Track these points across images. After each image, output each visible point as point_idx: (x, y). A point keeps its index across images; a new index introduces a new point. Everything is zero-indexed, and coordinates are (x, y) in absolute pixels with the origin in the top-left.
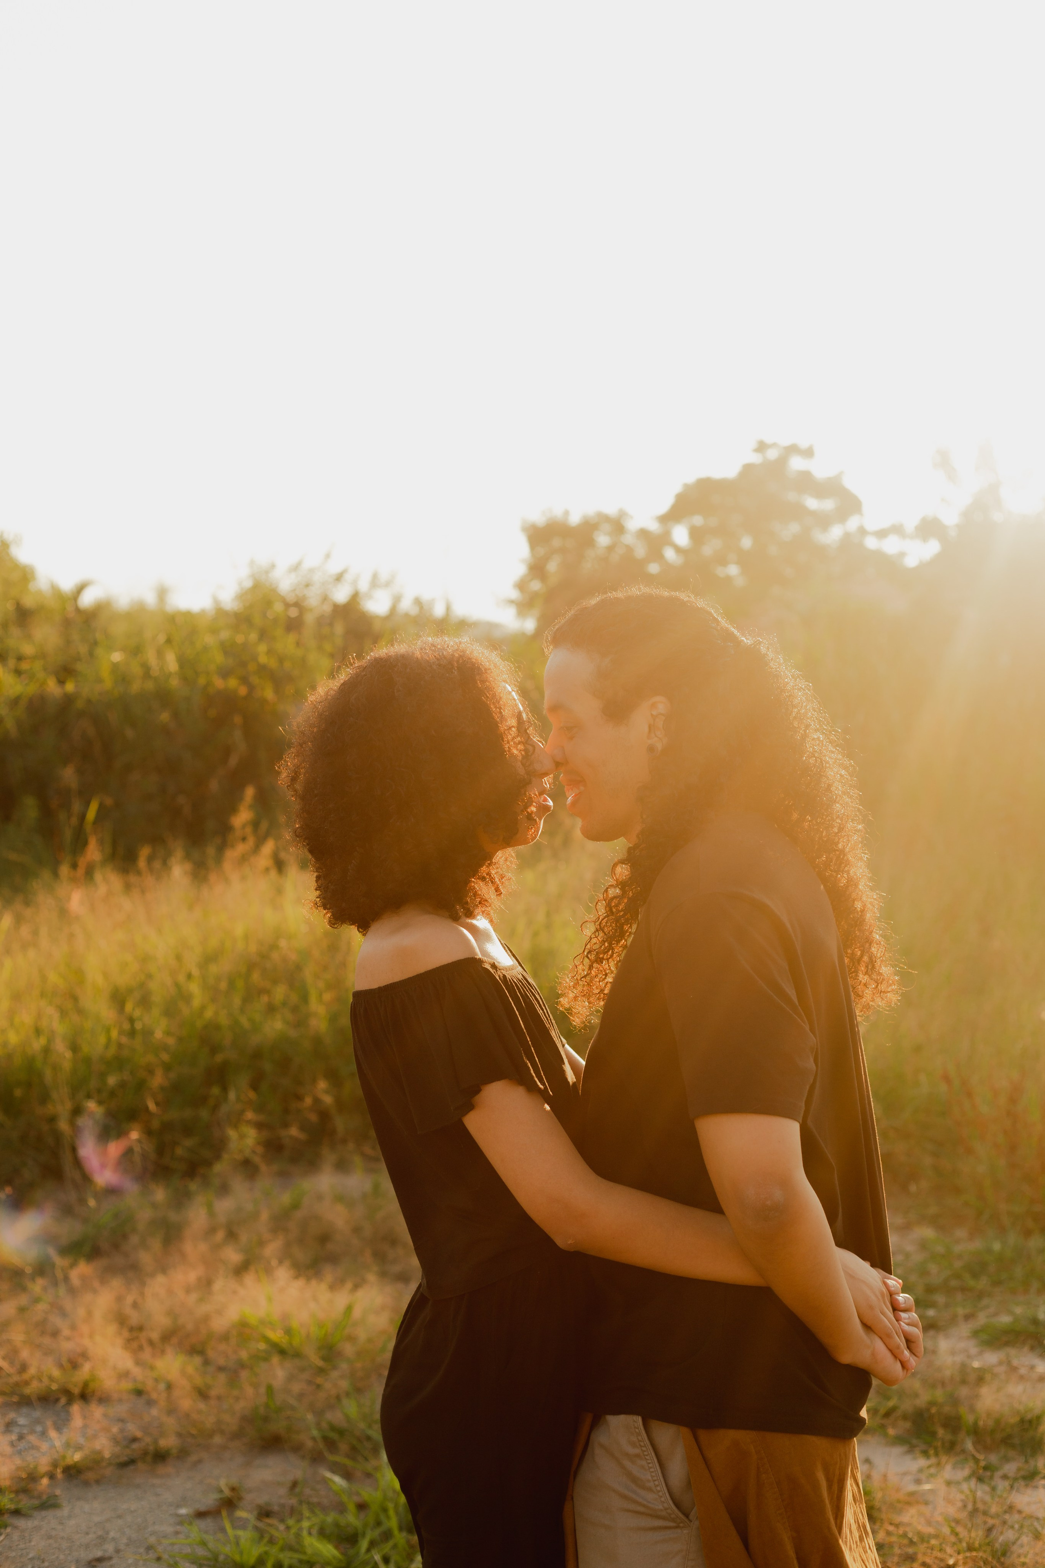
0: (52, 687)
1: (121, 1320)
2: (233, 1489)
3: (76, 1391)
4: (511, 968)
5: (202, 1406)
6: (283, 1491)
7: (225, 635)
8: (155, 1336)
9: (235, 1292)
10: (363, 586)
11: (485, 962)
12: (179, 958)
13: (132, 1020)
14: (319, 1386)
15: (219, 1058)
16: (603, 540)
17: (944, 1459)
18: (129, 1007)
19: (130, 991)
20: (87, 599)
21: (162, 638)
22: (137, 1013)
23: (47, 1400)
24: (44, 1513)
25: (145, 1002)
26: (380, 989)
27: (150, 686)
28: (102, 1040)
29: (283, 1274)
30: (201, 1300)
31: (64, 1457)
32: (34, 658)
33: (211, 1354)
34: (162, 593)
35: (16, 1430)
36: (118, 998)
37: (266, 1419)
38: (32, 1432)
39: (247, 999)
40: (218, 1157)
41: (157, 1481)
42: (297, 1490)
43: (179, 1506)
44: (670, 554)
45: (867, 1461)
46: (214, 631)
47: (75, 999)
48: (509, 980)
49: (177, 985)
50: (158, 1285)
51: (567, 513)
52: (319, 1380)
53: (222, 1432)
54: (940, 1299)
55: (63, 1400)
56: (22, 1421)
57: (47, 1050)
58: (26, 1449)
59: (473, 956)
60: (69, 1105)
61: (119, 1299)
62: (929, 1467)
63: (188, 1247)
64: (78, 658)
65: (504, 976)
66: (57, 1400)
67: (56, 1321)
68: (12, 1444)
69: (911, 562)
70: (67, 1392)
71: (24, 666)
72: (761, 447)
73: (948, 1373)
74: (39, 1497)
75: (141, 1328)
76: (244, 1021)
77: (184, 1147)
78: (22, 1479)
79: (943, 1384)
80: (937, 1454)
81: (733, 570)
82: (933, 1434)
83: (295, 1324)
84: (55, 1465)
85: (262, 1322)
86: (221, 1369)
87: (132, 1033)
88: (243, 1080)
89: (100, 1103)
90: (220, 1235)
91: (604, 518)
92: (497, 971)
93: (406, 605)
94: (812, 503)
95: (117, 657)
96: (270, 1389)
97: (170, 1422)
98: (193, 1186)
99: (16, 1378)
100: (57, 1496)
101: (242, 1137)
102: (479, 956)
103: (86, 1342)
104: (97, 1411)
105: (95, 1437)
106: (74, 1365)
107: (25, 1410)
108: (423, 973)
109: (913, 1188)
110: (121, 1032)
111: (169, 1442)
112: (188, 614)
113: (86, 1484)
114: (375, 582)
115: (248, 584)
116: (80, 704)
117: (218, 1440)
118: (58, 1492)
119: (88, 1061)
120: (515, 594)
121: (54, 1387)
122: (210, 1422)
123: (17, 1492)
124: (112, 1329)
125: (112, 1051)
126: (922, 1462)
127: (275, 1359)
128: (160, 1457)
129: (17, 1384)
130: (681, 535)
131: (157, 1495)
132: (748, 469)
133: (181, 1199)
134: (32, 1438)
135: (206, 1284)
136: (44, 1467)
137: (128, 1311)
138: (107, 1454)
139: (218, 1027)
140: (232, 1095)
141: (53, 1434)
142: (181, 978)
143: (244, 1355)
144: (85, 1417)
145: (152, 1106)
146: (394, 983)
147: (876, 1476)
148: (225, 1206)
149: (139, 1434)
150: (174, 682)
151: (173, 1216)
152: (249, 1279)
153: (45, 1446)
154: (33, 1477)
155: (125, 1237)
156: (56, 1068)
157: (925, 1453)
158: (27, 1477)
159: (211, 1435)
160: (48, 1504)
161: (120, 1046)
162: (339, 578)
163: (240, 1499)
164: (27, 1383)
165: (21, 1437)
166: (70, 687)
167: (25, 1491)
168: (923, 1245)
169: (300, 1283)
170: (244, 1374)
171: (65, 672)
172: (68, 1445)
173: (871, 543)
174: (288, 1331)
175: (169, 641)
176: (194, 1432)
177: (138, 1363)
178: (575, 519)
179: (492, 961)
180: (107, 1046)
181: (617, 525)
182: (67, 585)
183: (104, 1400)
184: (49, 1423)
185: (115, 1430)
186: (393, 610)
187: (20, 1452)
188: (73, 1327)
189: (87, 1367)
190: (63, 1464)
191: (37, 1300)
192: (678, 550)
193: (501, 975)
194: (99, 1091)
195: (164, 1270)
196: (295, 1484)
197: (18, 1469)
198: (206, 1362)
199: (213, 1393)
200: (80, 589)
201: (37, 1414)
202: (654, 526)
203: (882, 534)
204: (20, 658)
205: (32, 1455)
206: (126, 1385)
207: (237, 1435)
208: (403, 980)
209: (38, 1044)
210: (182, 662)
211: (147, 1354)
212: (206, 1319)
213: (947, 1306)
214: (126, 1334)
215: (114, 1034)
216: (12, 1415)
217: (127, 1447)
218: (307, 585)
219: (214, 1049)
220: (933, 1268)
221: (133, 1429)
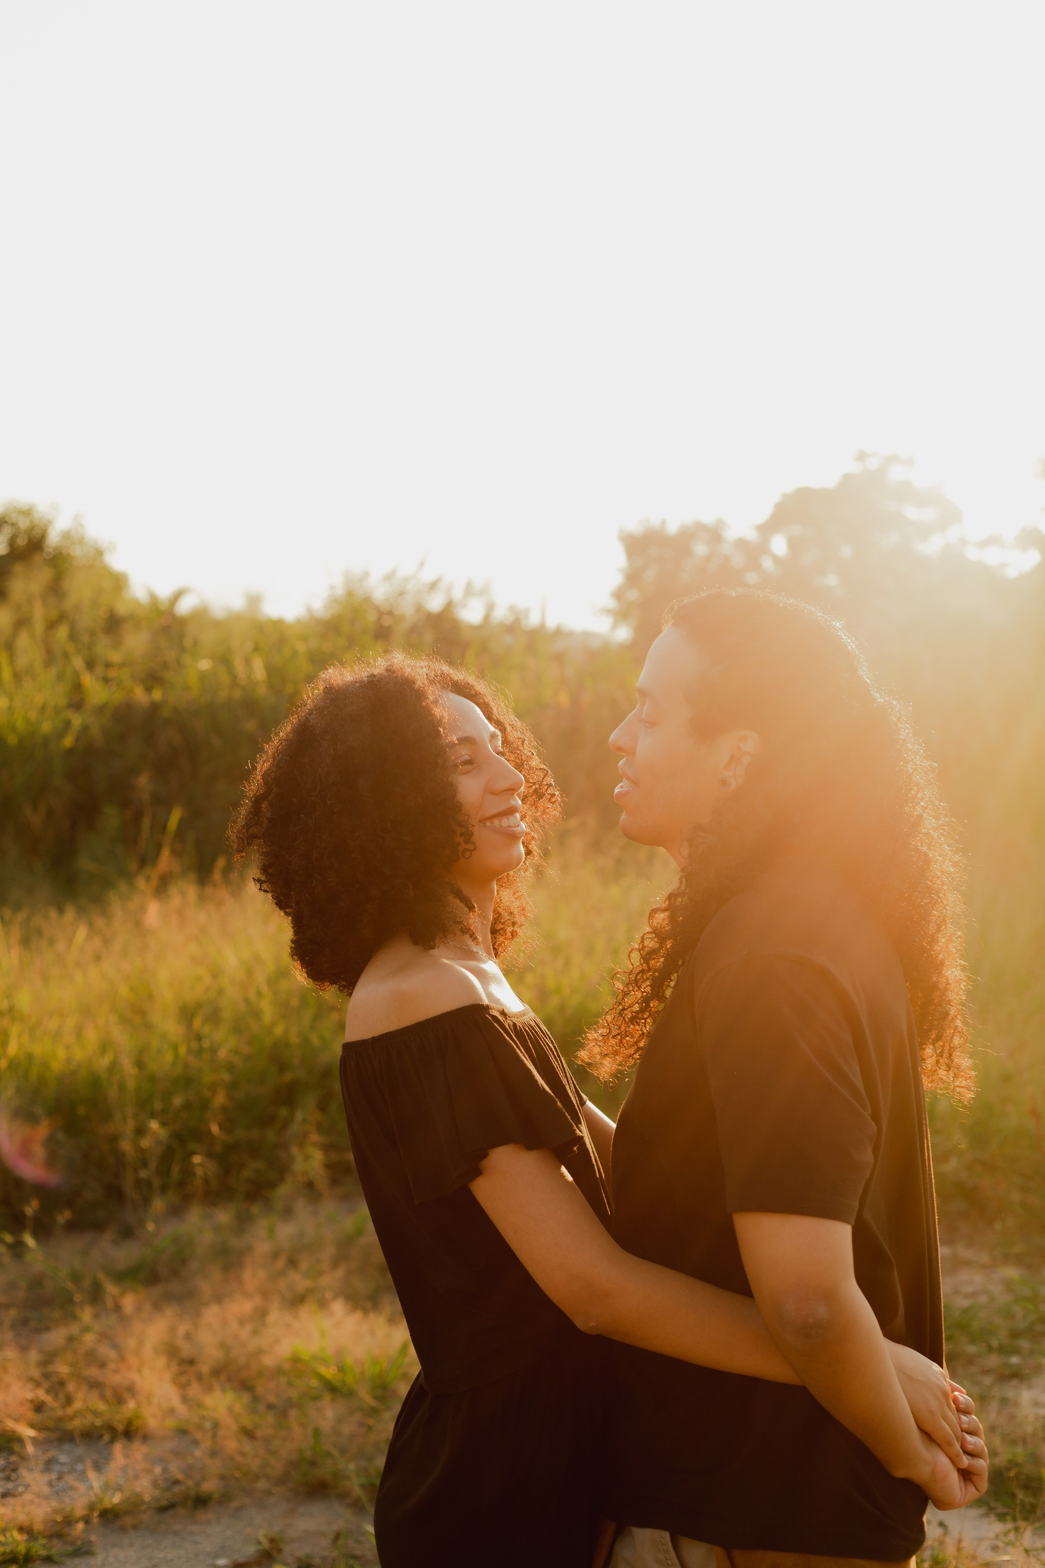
0: (140, 696)
1: (171, 1351)
2: (272, 1541)
3: (120, 1428)
4: (522, 1014)
5: (247, 1447)
6: (325, 1542)
7: (314, 643)
8: (205, 1369)
9: (288, 1326)
10: (457, 594)
11: (494, 1009)
12: (250, 972)
13: (199, 1038)
14: (370, 1428)
15: (288, 1077)
16: (700, 549)
17: (1022, 1524)
18: (197, 1023)
19: (199, 1006)
20: (185, 606)
21: (249, 646)
22: (206, 1030)
23: (90, 1436)
24: (77, 1561)
25: (214, 1017)
26: (374, 1039)
27: (237, 694)
28: (169, 1057)
29: (338, 1307)
30: (255, 1332)
31: (101, 1500)
32: (122, 665)
33: (260, 1390)
34: (254, 600)
35: (57, 1468)
36: (187, 1014)
37: (313, 1463)
38: (72, 1471)
39: (318, 1017)
40: (282, 1179)
41: (195, 1528)
42: (341, 1542)
43: (217, 1556)
44: (767, 563)
45: (941, 1524)
46: (305, 639)
47: (143, 1013)
48: (521, 1029)
49: (247, 1001)
50: (212, 1313)
51: (664, 522)
52: (371, 1421)
53: (268, 1477)
54: (1025, 1344)
55: (106, 1438)
56: (63, 1458)
57: (114, 1066)
58: (64, 1489)
59: (478, 1003)
60: (131, 1125)
61: (172, 1330)
62: (1006, 1534)
63: (247, 1275)
64: (165, 666)
65: (515, 1024)
66: (101, 1437)
67: (105, 1351)
68: (50, 1484)
69: (1012, 573)
70: (111, 1429)
71: (112, 674)
72: (862, 457)
73: (1029, 1429)
74: (73, 1543)
75: (191, 1362)
76: (315, 1040)
77: (252, 1168)
78: (56, 1522)
79: (1024, 1441)
80: (1014, 1519)
81: (832, 580)
82: (1013, 1496)
83: (349, 1361)
84: (91, 1507)
85: (315, 1357)
86: (270, 1407)
87: (200, 1052)
88: (310, 1101)
89: (163, 1124)
90: (281, 1263)
91: (700, 527)
92: (506, 1019)
93: (500, 614)
94: (912, 513)
95: (204, 665)
96: (317, 1433)
97: (214, 1466)
98: (255, 1209)
99: (59, 1413)
100: (91, 1542)
101: (307, 1158)
102: (486, 1001)
103: (134, 1376)
104: (139, 1450)
105: (136, 1477)
106: (119, 1400)
107: (67, 1447)
108: (424, 1021)
109: (998, 1226)
110: (189, 1051)
111: (210, 1486)
112: (279, 624)
113: (123, 1529)
114: (469, 591)
115: (340, 591)
116: (166, 713)
117: (262, 1484)
118: (93, 1538)
119: (152, 1079)
120: (611, 604)
121: (98, 1422)
122: (255, 1464)
123: (50, 1537)
124: (162, 1361)
125: (179, 1070)
126: (998, 1527)
127: (327, 1398)
128: (201, 1501)
129: (60, 1419)
130: (779, 545)
131: (196, 1543)
132: (847, 479)
133: (243, 1222)
134: (70, 1480)
135: (261, 1314)
136: (79, 1512)
137: (181, 1343)
138: (147, 1498)
139: (287, 1045)
140: (299, 1115)
141: (91, 1474)
142: (252, 995)
143: (294, 1394)
144: (126, 1456)
145: (215, 1129)
146: (390, 1032)
147: (950, 1542)
148: (286, 1231)
149: (180, 1476)
150: (262, 691)
151: (235, 1242)
152: (306, 1311)
153: (82, 1487)
154: (69, 1521)
155: (184, 1262)
156: (122, 1087)
157: (1002, 1517)
158: (62, 1521)
159: (257, 1478)
160: (83, 1551)
161: (186, 1066)
162: (433, 586)
163: (280, 1551)
164: (71, 1418)
165: (60, 1478)
166: (157, 695)
167: (59, 1536)
168: (1008, 1285)
169: (358, 1315)
170: (293, 1413)
171: (152, 680)
172: (106, 1487)
173: (972, 554)
174: (341, 1369)
175: (256, 649)
176: (238, 1474)
177: (185, 1399)
178: (672, 528)
179: (500, 1008)
180: (174, 1063)
181: (715, 534)
182: (164, 592)
183: (146, 1438)
184: (89, 1463)
185: (158, 1470)
186: (487, 618)
187: (57, 1493)
188: (122, 1359)
189: (131, 1405)
190: (100, 1507)
191: (86, 1330)
192: (775, 558)
193: (511, 1024)
194: (164, 1111)
195: (219, 1299)
196: (337, 1536)
197: (56, 1511)
198: (255, 1399)
199: (259, 1433)
200: (177, 596)
201: (79, 1451)
202: (751, 535)
203: (983, 544)
204: (108, 665)
205: (70, 1496)
206: (170, 1423)
207: (281, 1481)
208: (400, 1029)
209: (105, 1061)
210: (270, 670)
211: (194, 1390)
212: (259, 1352)
213: (1032, 1352)
214: (174, 1368)
215: (182, 1050)
216: (51, 1453)
217: (167, 1489)
218: (401, 594)
219: (283, 1067)
220: (1018, 1310)
221: (175, 1469)
